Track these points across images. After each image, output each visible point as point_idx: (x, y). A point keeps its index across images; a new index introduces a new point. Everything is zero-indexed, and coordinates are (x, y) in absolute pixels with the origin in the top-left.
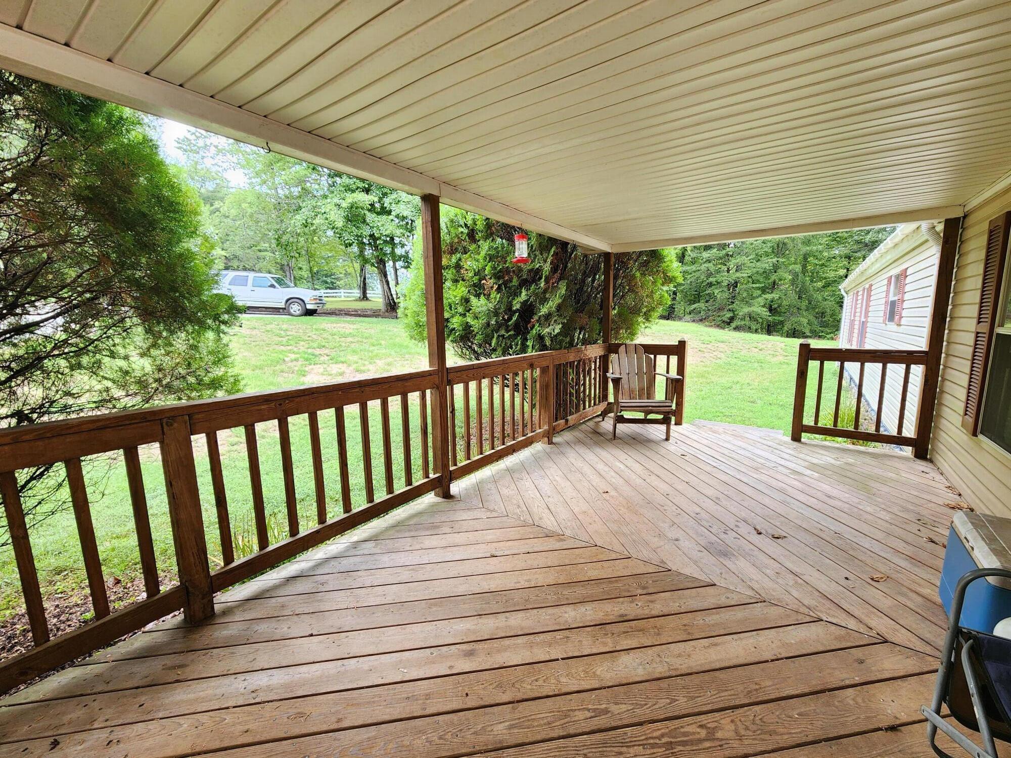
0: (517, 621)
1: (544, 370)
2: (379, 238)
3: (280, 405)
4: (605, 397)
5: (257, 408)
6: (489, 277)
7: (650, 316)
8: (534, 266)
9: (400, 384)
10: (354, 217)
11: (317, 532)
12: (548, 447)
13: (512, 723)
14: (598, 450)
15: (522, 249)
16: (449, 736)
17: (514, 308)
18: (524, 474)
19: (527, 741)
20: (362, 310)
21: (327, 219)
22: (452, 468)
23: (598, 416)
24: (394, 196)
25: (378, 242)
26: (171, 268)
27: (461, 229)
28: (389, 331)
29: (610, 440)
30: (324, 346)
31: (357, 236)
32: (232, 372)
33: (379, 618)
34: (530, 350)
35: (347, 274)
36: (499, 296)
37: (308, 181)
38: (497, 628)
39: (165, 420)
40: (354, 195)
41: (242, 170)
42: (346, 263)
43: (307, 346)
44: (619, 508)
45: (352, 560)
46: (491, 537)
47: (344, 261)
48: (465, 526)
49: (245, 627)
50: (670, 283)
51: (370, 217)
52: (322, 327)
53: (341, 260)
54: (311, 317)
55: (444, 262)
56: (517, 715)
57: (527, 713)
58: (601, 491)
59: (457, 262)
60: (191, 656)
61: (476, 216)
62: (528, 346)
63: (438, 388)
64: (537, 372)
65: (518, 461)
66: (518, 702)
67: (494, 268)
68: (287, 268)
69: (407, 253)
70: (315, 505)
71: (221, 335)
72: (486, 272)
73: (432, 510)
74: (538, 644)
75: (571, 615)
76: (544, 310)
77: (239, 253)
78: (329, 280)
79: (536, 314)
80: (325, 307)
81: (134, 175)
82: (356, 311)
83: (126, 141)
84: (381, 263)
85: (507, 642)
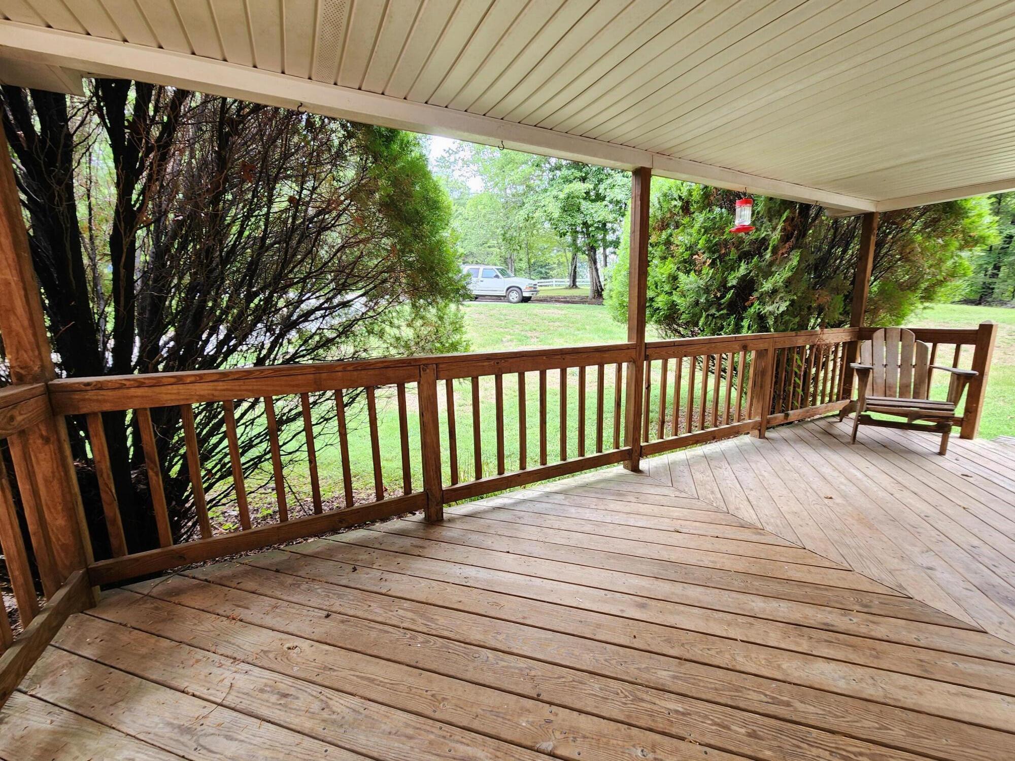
0: (694, 593)
1: (761, 354)
2: (592, 225)
3: (498, 363)
4: (846, 392)
5: (480, 364)
6: (702, 251)
7: (935, 292)
8: (759, 235)
9: (597, 355)
10: (570, 206)
11: (518, 475)
12: (758, 442)
13: (677, 674)
14: (828, 453)
15: (744, 216)
16: (614, 662)
17: (730, 285)
18: (724, 464)
19: (690, 694)
20: (571, 297)
21: (545, 211)
22: (642, 444)
23: (833, 416)
24: (609, 181)
25: (590, 229)
26: (432, 252)
27: (674, 203)
28: (594, 317)
29: (846, 444)
30: (535, 330)
31: (571, 225)
32: (465, 337)
33: (562, 555)
34: (745, 330)
35: (560, 264)
36: (711, 271)
37: (532, 179)
38: (673, 593)
39: (422, 366)
40: (571, 185)
41: (480, 177)
42: (560, 253)
43: (521, 329)
44: (845, 517)
45: (544, 505)
46: (677, 514)
47: (558, 251)
48: (652, 499)
49: (462, 534)
50: (975, 245)
51: (585, 205)
52: (535, 312)
53: (555, 251)
54: (526, 304)
55: (653, 239)
56: (683, 671)
57: (693, 672)
58: (822, 496)
59: (667, 238)
60: (427, 543)
61: (692, 187)
62: (742, 327)
63: (634, 362)
64: (752, 355)
65: (718, 450)
66: (685, 660)
67: (708, 241)
68: (509, 261)
69: (618, 238)
70: (518, 462)
71: (460, 306)
72: (699, 246)
73: (619, 479)
74: (715, 619)
75: (758, 605)
76: (767, 286)
77: (474, 250)
78: (543, 270)
79: (756, 291)
80: (538, 295)
81: (413, 184)
82: (565, 298)
83: (410, 159)
84: (593, 249)
85: (682, 608)
